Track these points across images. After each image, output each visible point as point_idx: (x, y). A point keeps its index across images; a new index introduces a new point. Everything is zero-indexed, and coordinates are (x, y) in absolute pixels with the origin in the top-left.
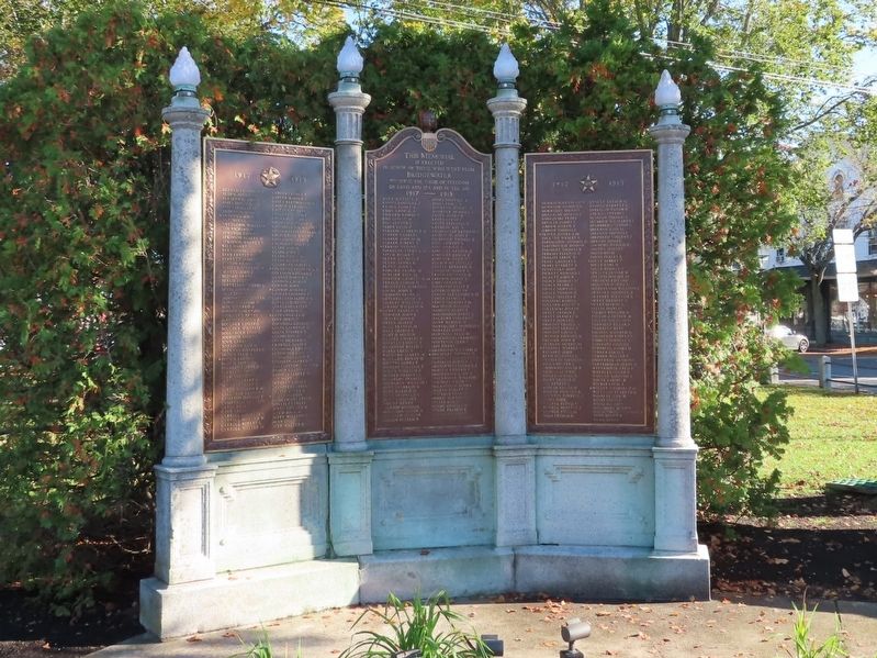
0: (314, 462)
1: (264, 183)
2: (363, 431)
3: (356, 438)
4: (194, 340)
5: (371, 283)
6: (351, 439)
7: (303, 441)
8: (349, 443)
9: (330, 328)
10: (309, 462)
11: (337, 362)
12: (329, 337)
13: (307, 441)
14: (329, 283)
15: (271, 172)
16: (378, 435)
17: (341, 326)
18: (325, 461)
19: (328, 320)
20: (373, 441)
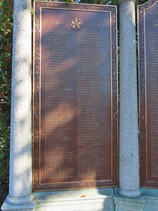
0: (105, 201)
1: (72, 27)
2: (137, 183)
3: (133, 188)
4: (22, 122)
5: (143, 88)
6: (130, 188)
7: (99, 186)
8: (128, 190)
9: (116, 116)
10: (102, 201)
11: (120, 137)
12: (115, 121)
13: (101, 186)
14: (114, 88)
15: (76, 20)
16: (149, 185)
17: (122, 115)
18: (112, 200)
19: (114, 111)
20: (144, 189)
